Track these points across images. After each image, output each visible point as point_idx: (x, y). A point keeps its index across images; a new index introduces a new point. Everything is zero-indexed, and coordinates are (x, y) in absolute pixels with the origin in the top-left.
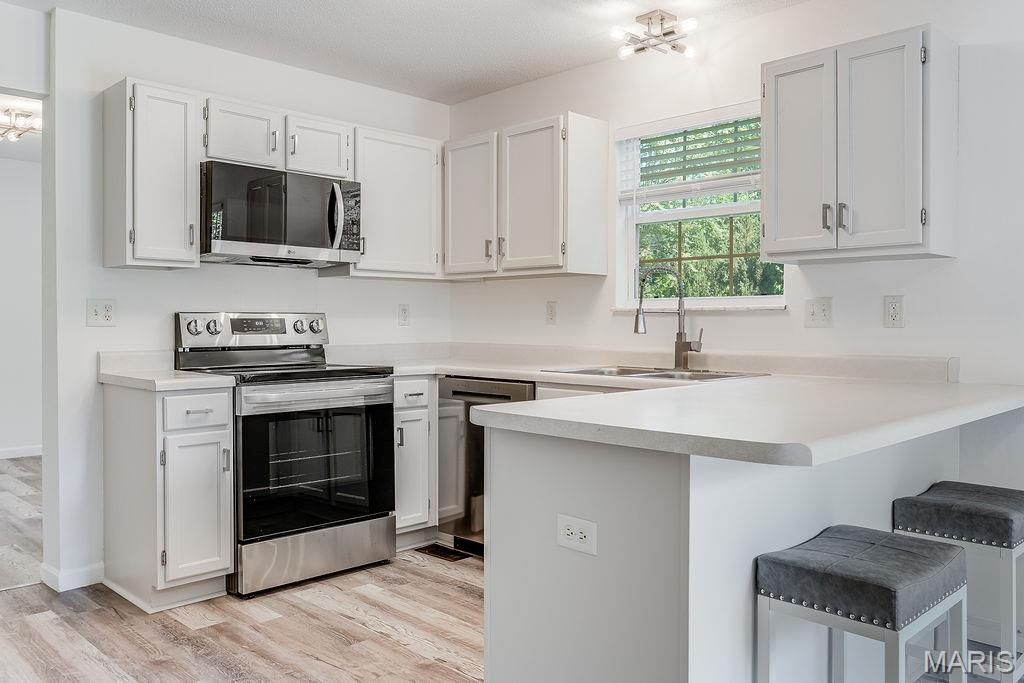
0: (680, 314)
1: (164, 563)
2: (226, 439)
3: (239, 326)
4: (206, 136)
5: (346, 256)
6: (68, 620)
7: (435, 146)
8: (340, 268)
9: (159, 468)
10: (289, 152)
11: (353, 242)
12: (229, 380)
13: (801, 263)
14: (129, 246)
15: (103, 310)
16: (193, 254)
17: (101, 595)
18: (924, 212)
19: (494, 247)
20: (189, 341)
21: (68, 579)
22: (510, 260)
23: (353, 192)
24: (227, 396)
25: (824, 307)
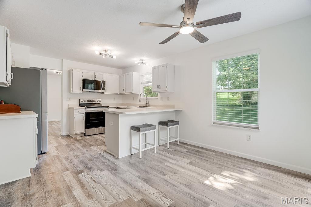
0: (146, 99)
1: (75, 131)
2: (84, 115)
3: (88, 101)
4: (83, 76)
5: (103, 91)
6: (63, 138)
7: (118, 76)
8: (103, 93)
9: (74, 119)
10: (95, 77)
11: (104, 89)
12: (84, 108)
13: (159, 92)
14: (72, 90)
15: (69, 98)
16: (81, 91)
17: (68, 136)
18: (167, 87)
19: (124, 90)
20: (81, 103)
21: (64, 134)
22: (127, 92)
23: (104, 82)
24: (84, 110)
25: (162, 98)
